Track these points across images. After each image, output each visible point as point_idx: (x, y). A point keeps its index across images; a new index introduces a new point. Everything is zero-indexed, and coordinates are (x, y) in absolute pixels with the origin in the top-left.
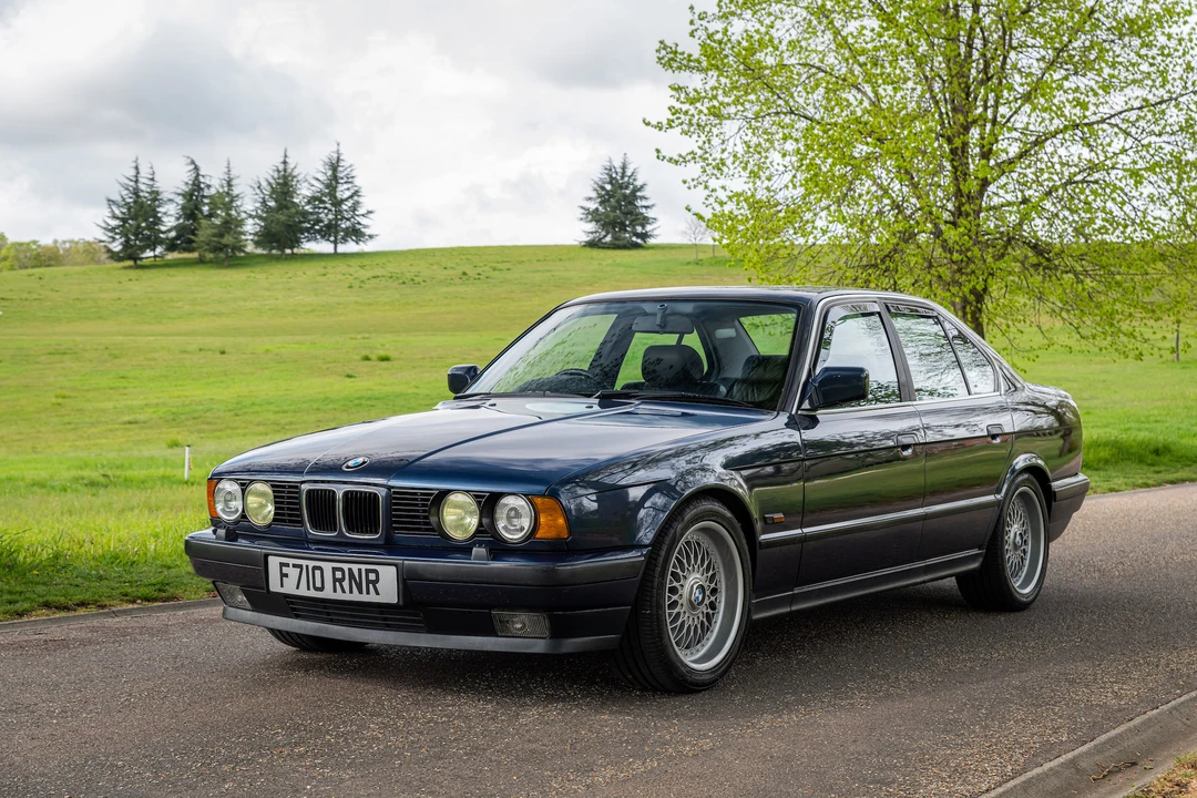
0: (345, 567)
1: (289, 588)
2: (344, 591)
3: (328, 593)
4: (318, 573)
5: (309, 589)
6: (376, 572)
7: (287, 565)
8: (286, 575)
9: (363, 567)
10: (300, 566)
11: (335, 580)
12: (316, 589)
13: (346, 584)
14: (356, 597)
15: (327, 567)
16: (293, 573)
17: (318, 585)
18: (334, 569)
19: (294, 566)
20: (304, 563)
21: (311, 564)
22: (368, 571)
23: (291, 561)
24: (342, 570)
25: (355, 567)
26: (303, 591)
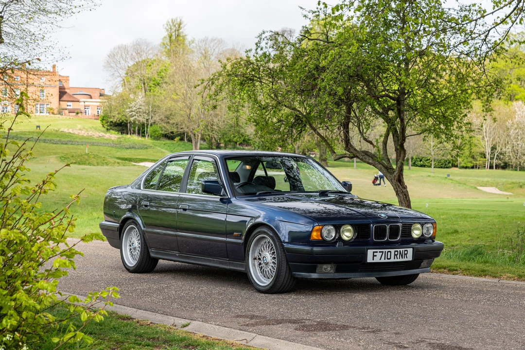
0: (398, 250)
1: (377, 260)
2: (397, 258)
3: (392, 260)
4: (389, 253)
5: (385, 259)
6: (407, 251)
7: (377, 252)
8: (376, 256)
9: (404, 249)
10: (383, 252)
11: (395, 255)
12: (388, 259)
13: (398, 256)
14: (401, 260)
15: (393, 251)
16: (379, 255)
17: (389, 257)
18: (395, 251)
19: (380, 252)
20: (384, 250)
21: (387, 250)
22: (405, 251)
23: (378, 250)
24: (397, 251)
25: (401, 250)
26: (383, 260)
